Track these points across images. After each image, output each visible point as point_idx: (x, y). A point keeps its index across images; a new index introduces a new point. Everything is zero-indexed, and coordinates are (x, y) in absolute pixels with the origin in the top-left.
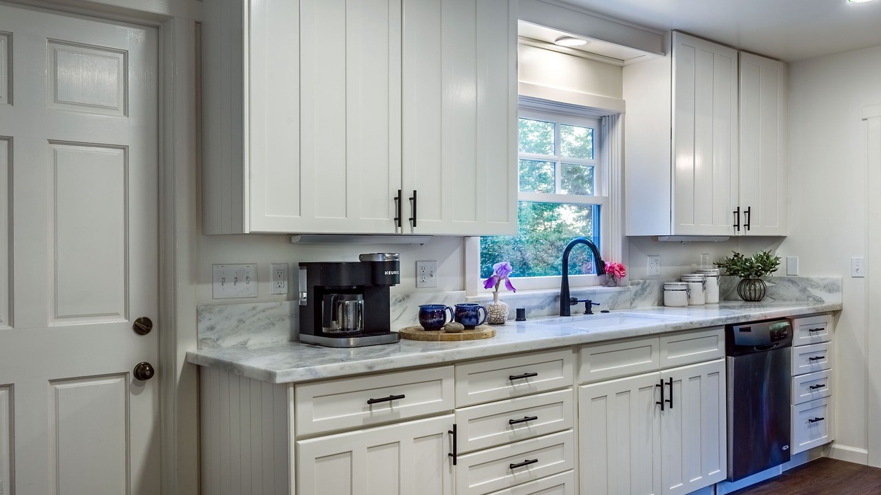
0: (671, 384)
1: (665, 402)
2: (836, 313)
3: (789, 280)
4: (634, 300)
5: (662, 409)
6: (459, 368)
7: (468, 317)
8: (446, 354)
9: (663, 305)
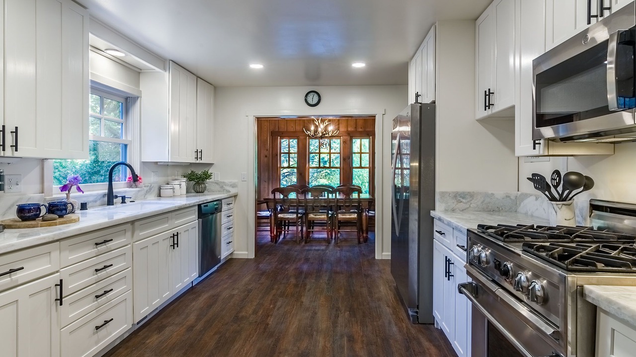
0: (177, 235)
1: (175, 245)
2: (235, 196)
3: (215, 183)
4: (146, 194)
5: (174, 248)
6: (63, 243)
7: (58, 210)
8: (54, 235)
9: (160, 196)
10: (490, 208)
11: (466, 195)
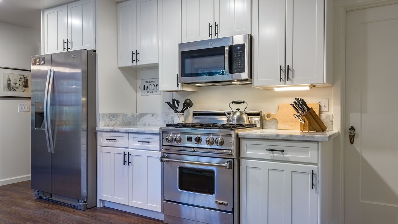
10: (125, 123)
11: (115, 115)
